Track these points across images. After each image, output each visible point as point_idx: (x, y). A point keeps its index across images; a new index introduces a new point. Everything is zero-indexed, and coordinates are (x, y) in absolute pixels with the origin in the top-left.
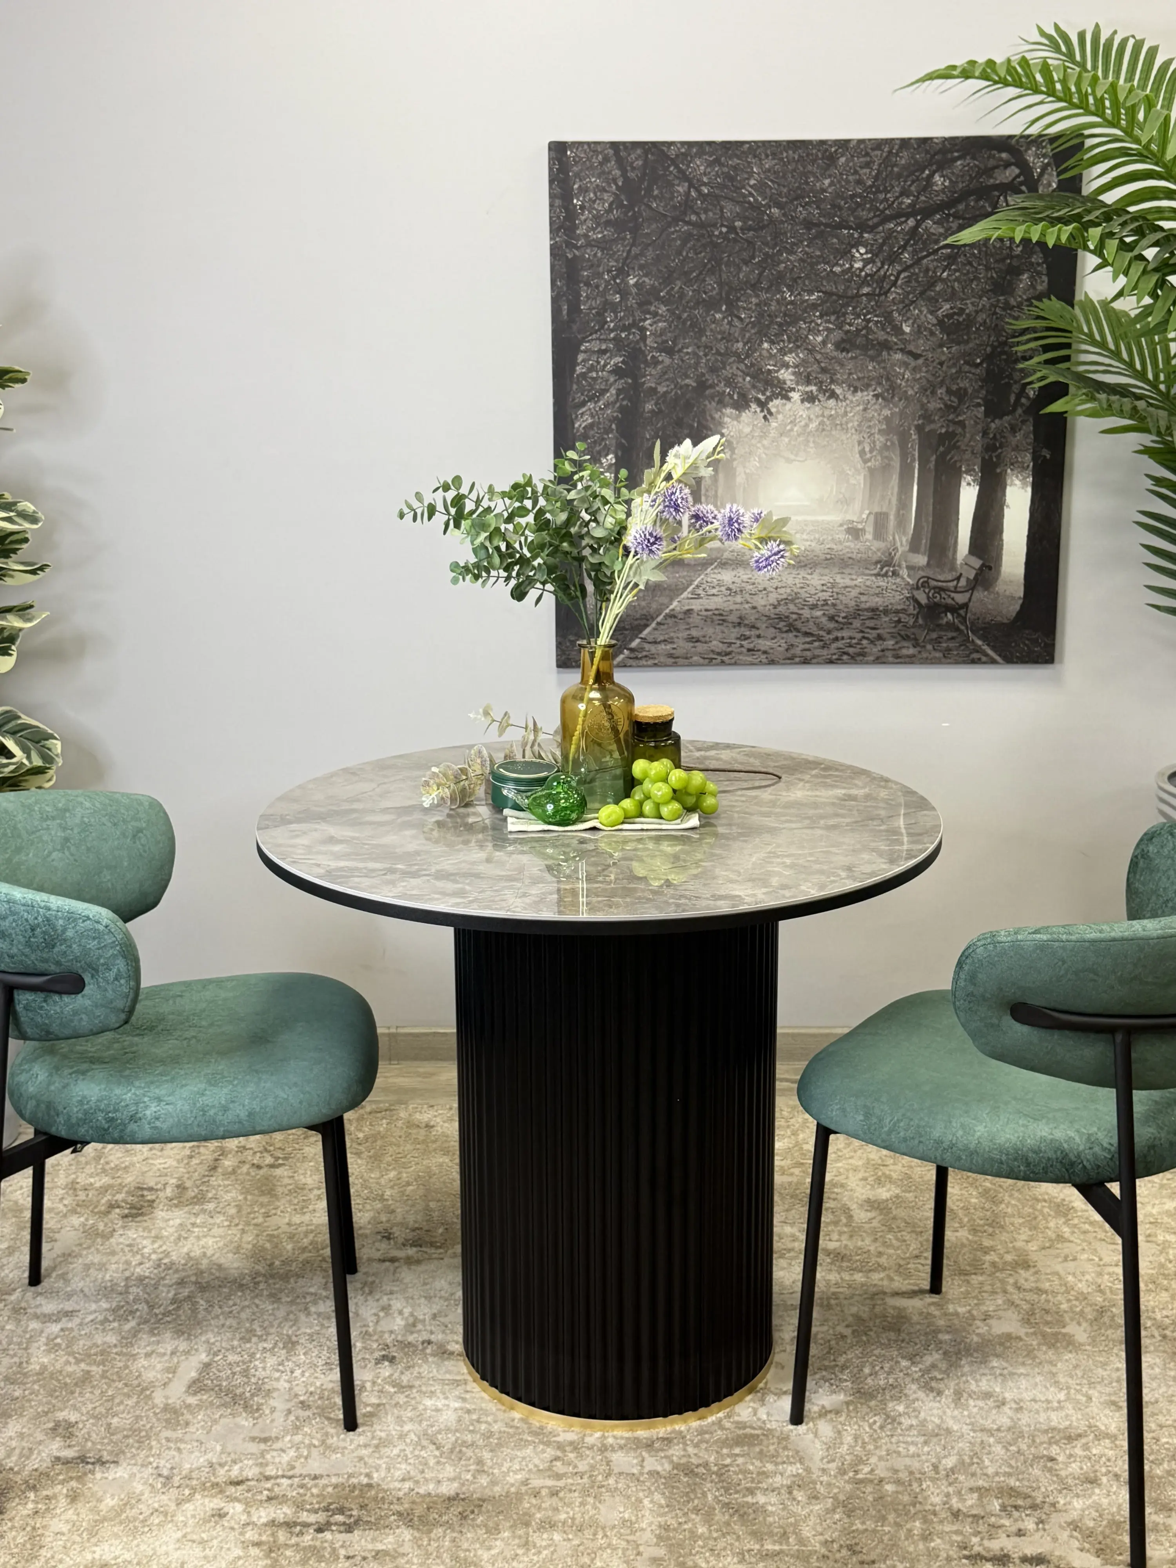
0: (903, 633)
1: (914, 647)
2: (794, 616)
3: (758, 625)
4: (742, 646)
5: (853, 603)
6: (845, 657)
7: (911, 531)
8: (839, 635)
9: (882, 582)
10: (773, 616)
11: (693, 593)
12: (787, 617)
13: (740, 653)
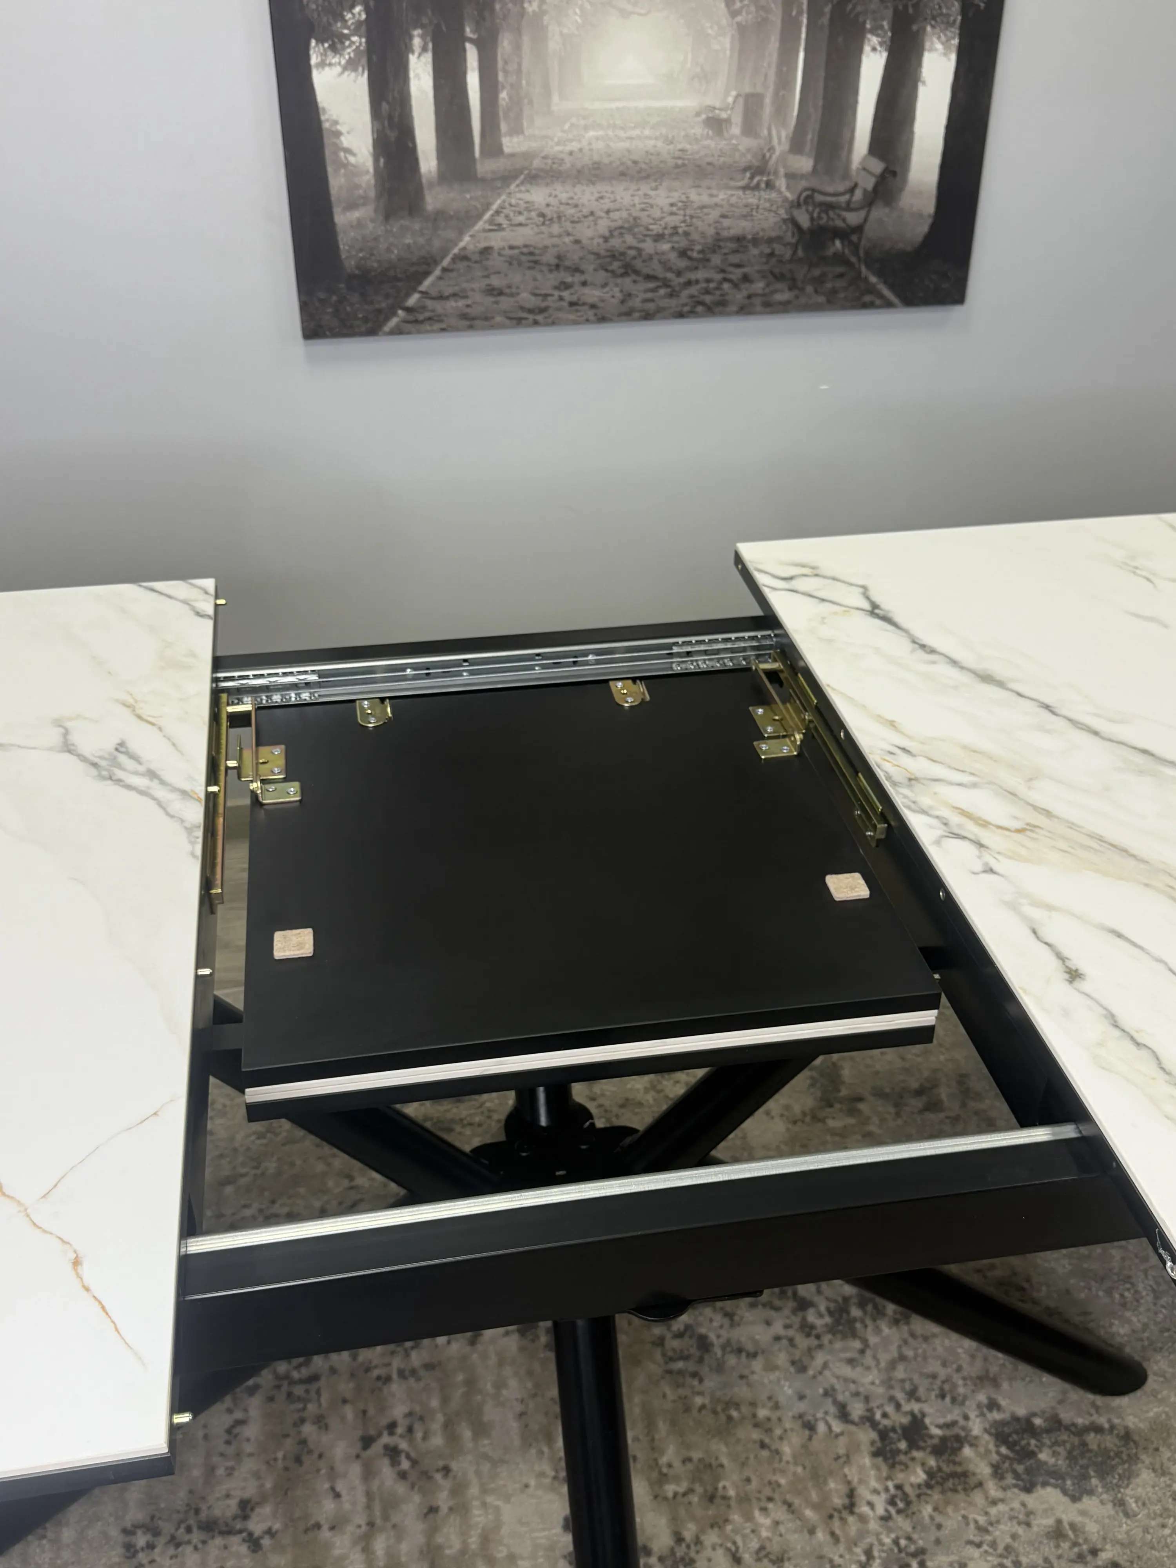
0: (777, 271)
1: (790, 289)
2: (632, 253)
3: (583, 267)
4: (561, 299)
5: (711, 231)
6: (700, 309)
7: (793, 122)
8: (693, 276)
9: (751, 199)
10: (603, 253)
11: (491, 222)
12: (623, 254)
13: (559, 309)
